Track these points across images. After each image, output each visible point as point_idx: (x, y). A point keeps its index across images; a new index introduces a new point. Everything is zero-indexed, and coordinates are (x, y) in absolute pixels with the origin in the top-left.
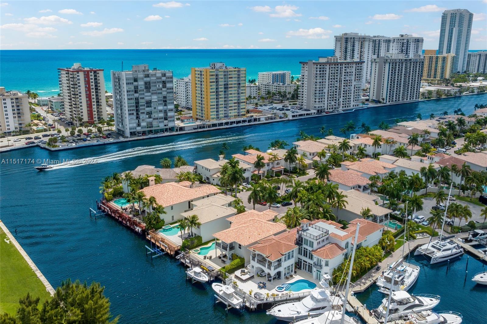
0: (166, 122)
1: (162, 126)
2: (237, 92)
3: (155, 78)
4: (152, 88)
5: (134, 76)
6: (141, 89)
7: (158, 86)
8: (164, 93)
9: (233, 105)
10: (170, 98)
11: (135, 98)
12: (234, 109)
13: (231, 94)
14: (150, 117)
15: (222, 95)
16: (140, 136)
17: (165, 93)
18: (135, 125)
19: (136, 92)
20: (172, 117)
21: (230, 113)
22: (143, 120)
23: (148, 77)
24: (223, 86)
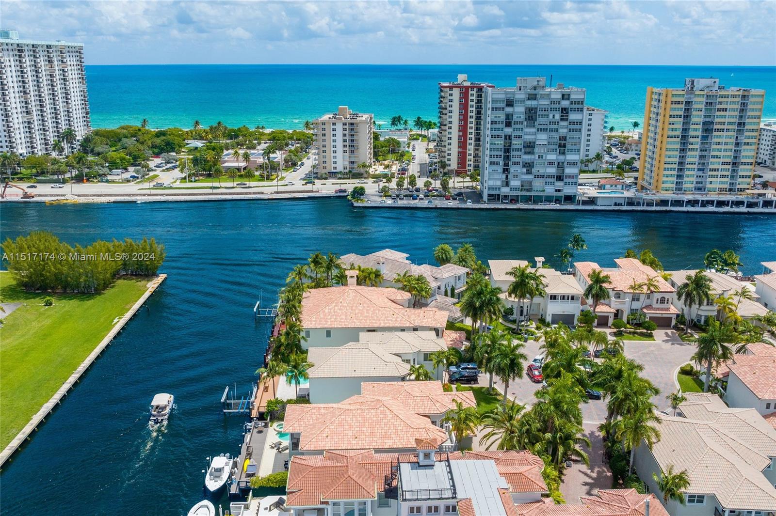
0: (559, 184)
1: (550, 190)
2: (733, 140)
3: (548, 102)
4: (540, 120)
5: (508, 96)
6: (519, 120)
7: (551, 116)
8: (563, 131)
9: (720, 167)
10: (574, 141)
11: (506, 136)
12: (722, 176)
13: (718, 143)
14: (529, 172)
15: (696, 143)
16: (507, 203)
17: (565, 130)
18: (499, 183)
19: (508, 125)
20: (573, 177)
21: (711, 183)
22: (516, 176)
23: (535, 99)
24: (700, 127)
